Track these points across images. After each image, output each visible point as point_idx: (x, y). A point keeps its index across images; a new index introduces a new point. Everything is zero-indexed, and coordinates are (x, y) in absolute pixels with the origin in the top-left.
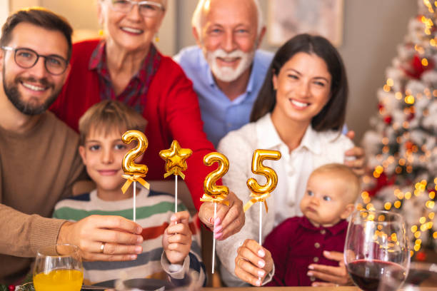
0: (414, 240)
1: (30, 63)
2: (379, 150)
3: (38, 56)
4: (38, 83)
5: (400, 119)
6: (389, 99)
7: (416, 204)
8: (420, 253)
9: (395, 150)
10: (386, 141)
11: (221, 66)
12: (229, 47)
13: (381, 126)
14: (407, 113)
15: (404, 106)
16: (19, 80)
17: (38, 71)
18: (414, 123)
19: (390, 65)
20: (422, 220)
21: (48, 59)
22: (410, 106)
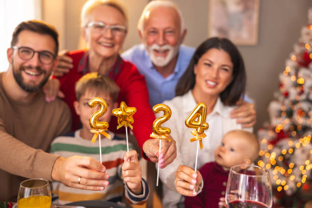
0: (301, 176)
1: (28, 57)
2: (280, 114)
3: (34, 52)
4: (34, 70)
5: (293, 93)
6: (287, 80)
7: (303, 151)
8: (305, 185)
9: (290, 114)
10: (284, 108)
11: (156, 56)
12: (161, 42)
13: (281, 98)
14: (298, 90)
15: (296, 85)
16: (22, 68)
17: (34, 62)
18: (303, 97)
19: (288, 57)
20: (307, 162)
21: (41, 54)
22: (301, 85)
